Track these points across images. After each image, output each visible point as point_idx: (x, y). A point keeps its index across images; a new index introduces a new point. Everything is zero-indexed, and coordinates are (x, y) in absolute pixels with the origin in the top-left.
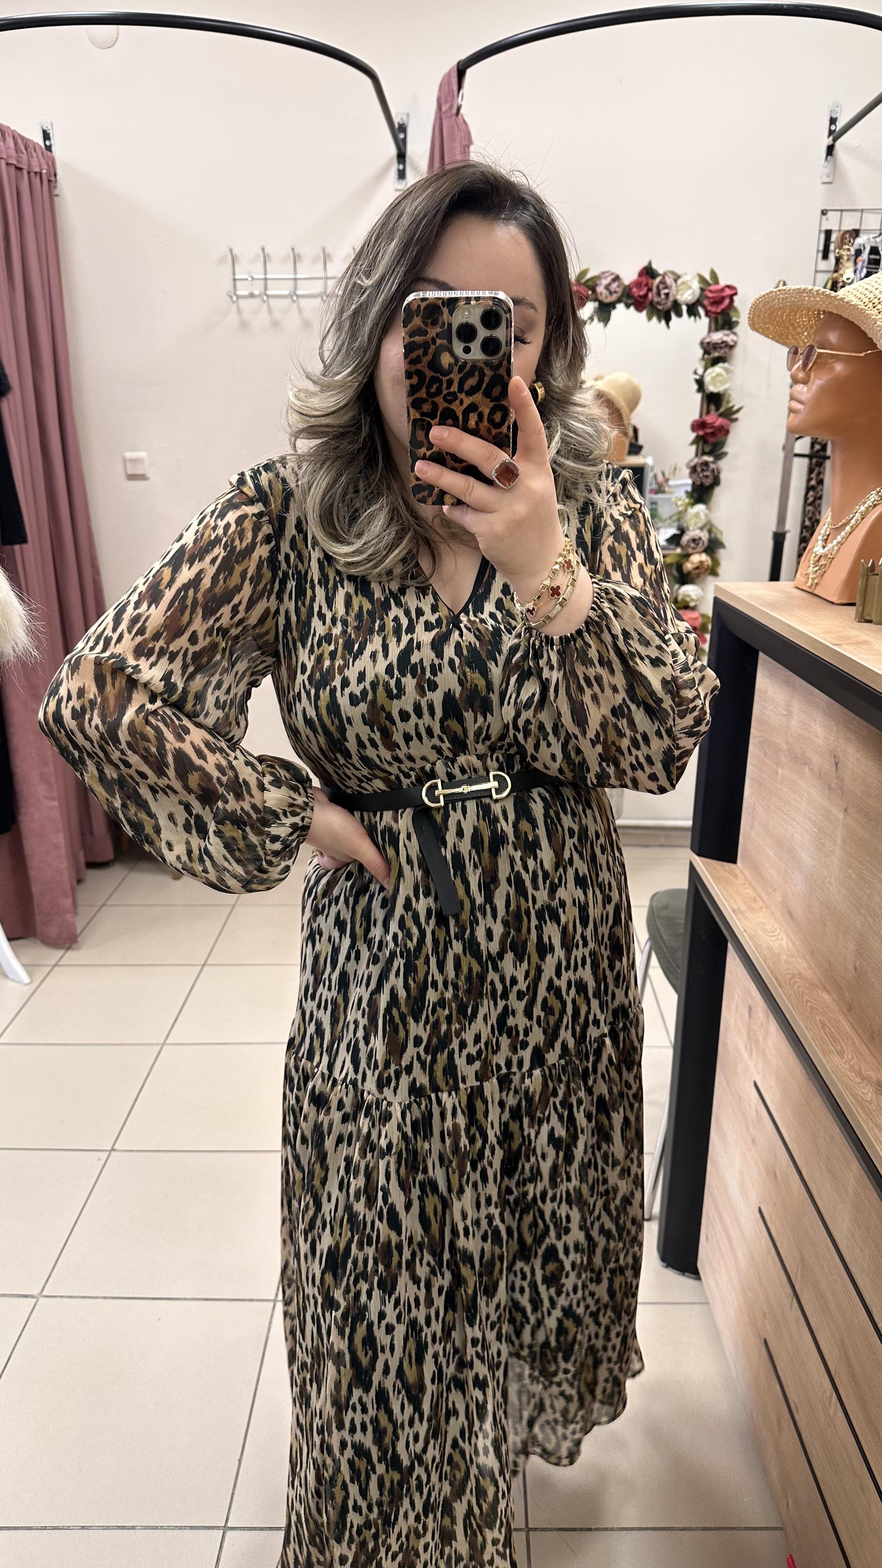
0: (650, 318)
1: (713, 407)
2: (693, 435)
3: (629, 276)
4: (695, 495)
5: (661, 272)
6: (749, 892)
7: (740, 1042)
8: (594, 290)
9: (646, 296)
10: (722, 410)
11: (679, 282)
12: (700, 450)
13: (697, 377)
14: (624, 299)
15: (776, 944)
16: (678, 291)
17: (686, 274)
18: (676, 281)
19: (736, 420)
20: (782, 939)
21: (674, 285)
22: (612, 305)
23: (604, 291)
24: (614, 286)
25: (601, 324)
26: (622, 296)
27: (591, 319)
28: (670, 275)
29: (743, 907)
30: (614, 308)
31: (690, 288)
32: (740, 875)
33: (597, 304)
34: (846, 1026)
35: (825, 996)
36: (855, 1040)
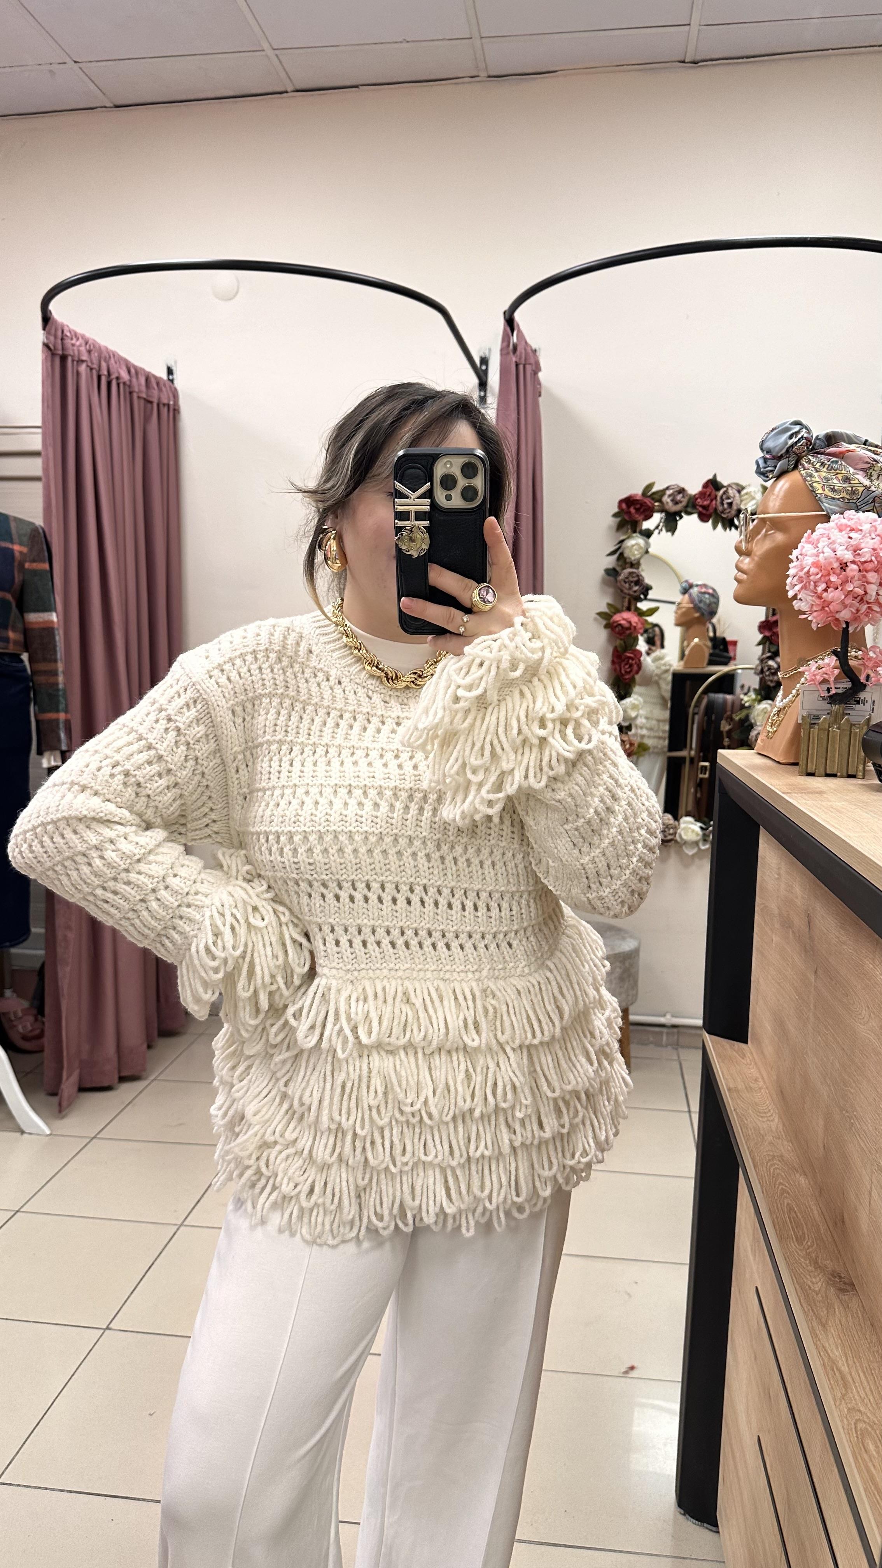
0: (715, 527)
2: (760, 636)
3: (694, 488)
4: (763, 692)
5: (725, 484)
7: (748, 1246)
8: (660, 501)
9: (709, 506)
11: (743, 492)
12: (767, 650)
14: (689, 510)
15: (765, 1126)
16: (741, 501)
17: (749, 485)
18: (739, 492)
20: (773, 1120)
21: (737, 495)
22: (679, 514)
23: (669, 500)
24: (679, 497)
25: (669, 534)
26: (686, 506)
27: (657, 527)
28: (734, 486)
29: (741, 1086)
30: (681, 517)
31: (754, 498)
32: (749, 1056)
33: (663, 514)
34: (816, 1212)
35: (802, 1180)
36: (821, 1227)
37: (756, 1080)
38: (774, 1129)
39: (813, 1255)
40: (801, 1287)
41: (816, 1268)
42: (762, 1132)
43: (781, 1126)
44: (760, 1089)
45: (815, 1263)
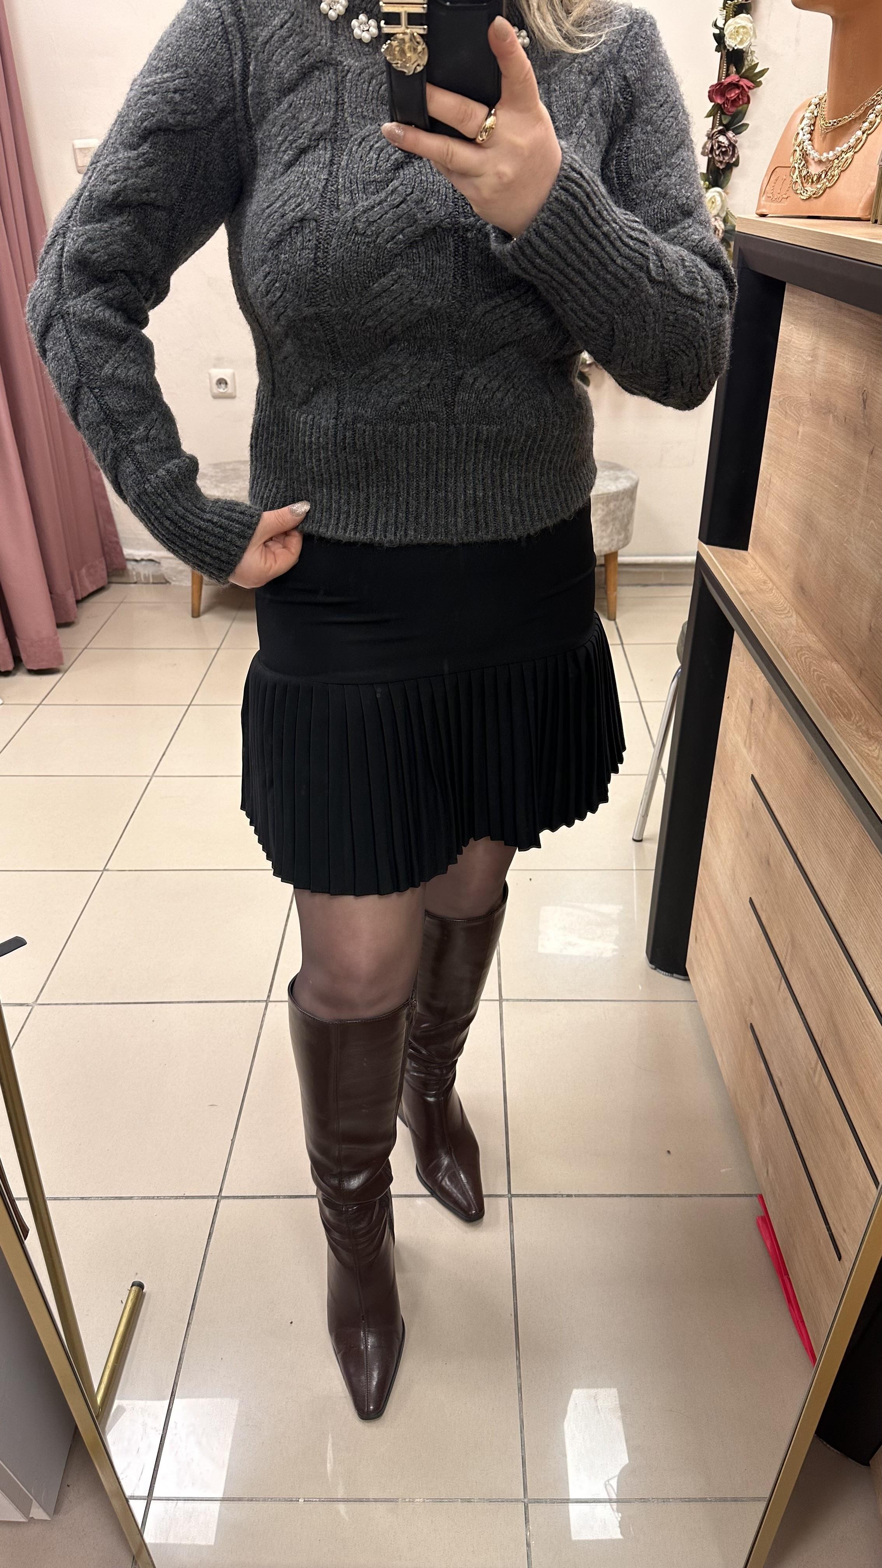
1: (733, 69)
2: (711, 105)
4: (712, 177)
6: (760, 575)
7: (739, 739)
10: (744, 70)
12: (718, 122)
13: (717, 31)
15: (786, 622)
19: (760, 83)
20: (791, 616)
29: (752, 589)
32: (750, 560)
34: (855, 692)
35: (835, 666)
36: (864, 703)
37: (765, 582)
38: (795, 624)
39: (864, 728)
40: (860, 754)
41: (870, 739)
42: (784, 627)
43: (800, 621)
44: (771, 589)
45: (867, 733)
